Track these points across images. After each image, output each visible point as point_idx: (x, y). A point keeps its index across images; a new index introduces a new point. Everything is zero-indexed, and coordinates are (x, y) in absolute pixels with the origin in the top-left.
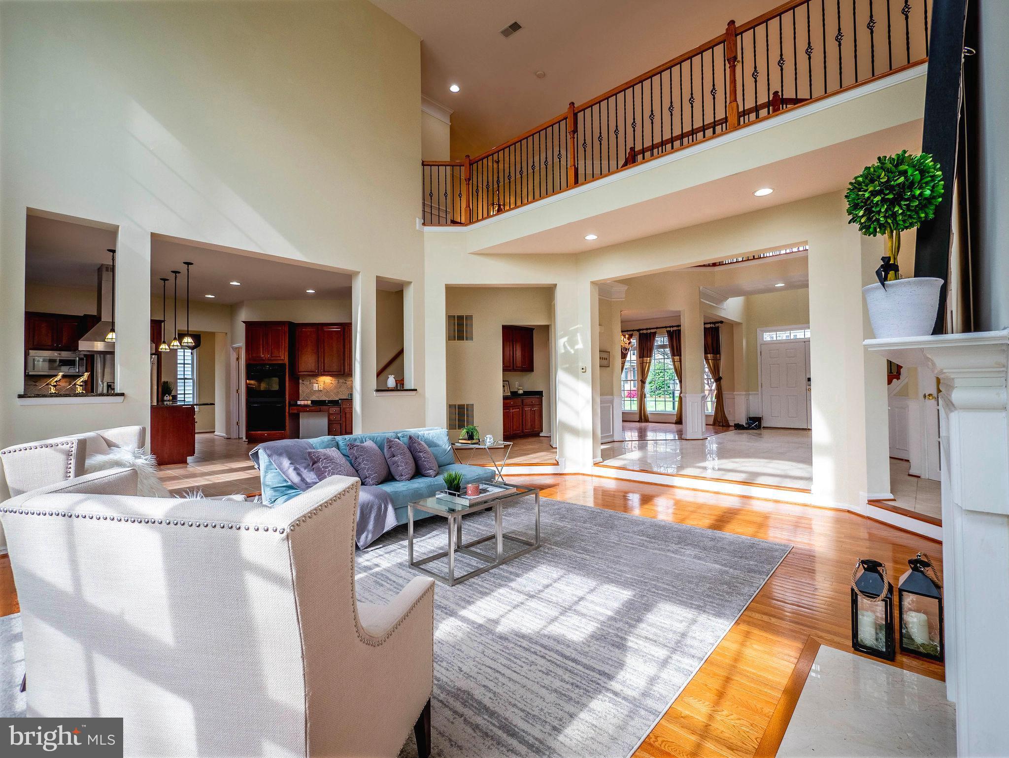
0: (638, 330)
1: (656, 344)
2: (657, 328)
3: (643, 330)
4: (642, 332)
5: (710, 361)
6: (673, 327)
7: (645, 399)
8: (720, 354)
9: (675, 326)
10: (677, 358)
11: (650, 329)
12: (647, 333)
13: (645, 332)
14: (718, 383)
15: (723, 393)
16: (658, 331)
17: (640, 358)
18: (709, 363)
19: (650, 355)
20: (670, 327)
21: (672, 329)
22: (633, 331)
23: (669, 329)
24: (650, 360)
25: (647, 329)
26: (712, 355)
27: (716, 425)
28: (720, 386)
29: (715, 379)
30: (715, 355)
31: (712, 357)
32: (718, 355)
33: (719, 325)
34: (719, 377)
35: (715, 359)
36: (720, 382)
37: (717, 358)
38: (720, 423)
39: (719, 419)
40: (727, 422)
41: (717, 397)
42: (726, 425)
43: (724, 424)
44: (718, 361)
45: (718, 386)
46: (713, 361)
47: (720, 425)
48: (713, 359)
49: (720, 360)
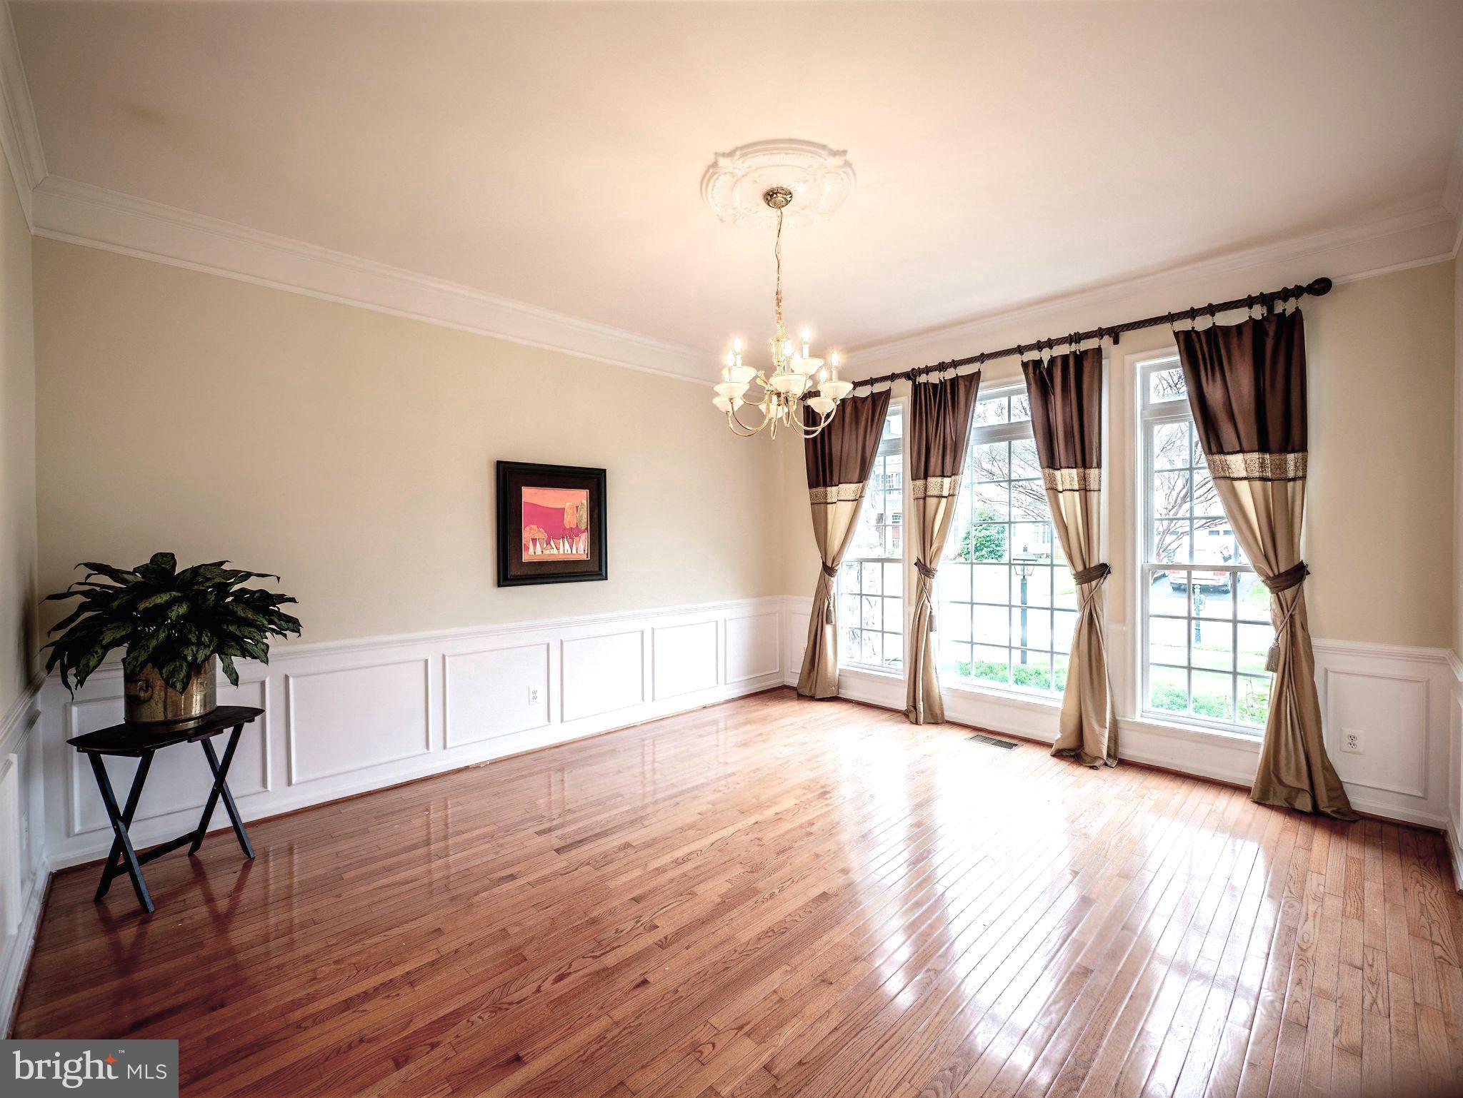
0: (911, 375)
1: (974, 425)
2: (982, 358)
3: (928, 370)
4: (922, 379)
5: (1243, 488)
6: (1050, 344)
7: (932, 635)
8: (1303, 448)
9: (1061, 341)
10: (1068, 477)
11: (955, 364)
12: (943, 383)
13: (934, 378)
14: (1289, 593)
15: (1315, 641)
16: (987, 368)
17: (915, 477)
18: (1235, 494)
19: (951, 468)
20: (1039, 346)
21: (1046, 355)
22: (893, 377)
23: (1033, 355)
24: (953, 486)
25: (942, 367)
26: (1256, 455)
27: (1270, 802)
28: (1297, 611)
29: (1271, 575)
30: (1276, 457)
31: (1256, 465)
32: (1291, 457)
33: (1297, 308)
34: (1296, 563)
35: (1274, 476)
36: (1297, 586)
37: (1286, 471)
38: (1296, 797)
39: (1288, 769)
40: (1334, 794)
41: (1277, 665)
42: (1332, 811)
43: (1324, 805)
44: (1290, 484)
45: (1288, 611)
46: (1258, 484)
47: (1298, 805)
48: (1257, 475)
49: (1304, 478)
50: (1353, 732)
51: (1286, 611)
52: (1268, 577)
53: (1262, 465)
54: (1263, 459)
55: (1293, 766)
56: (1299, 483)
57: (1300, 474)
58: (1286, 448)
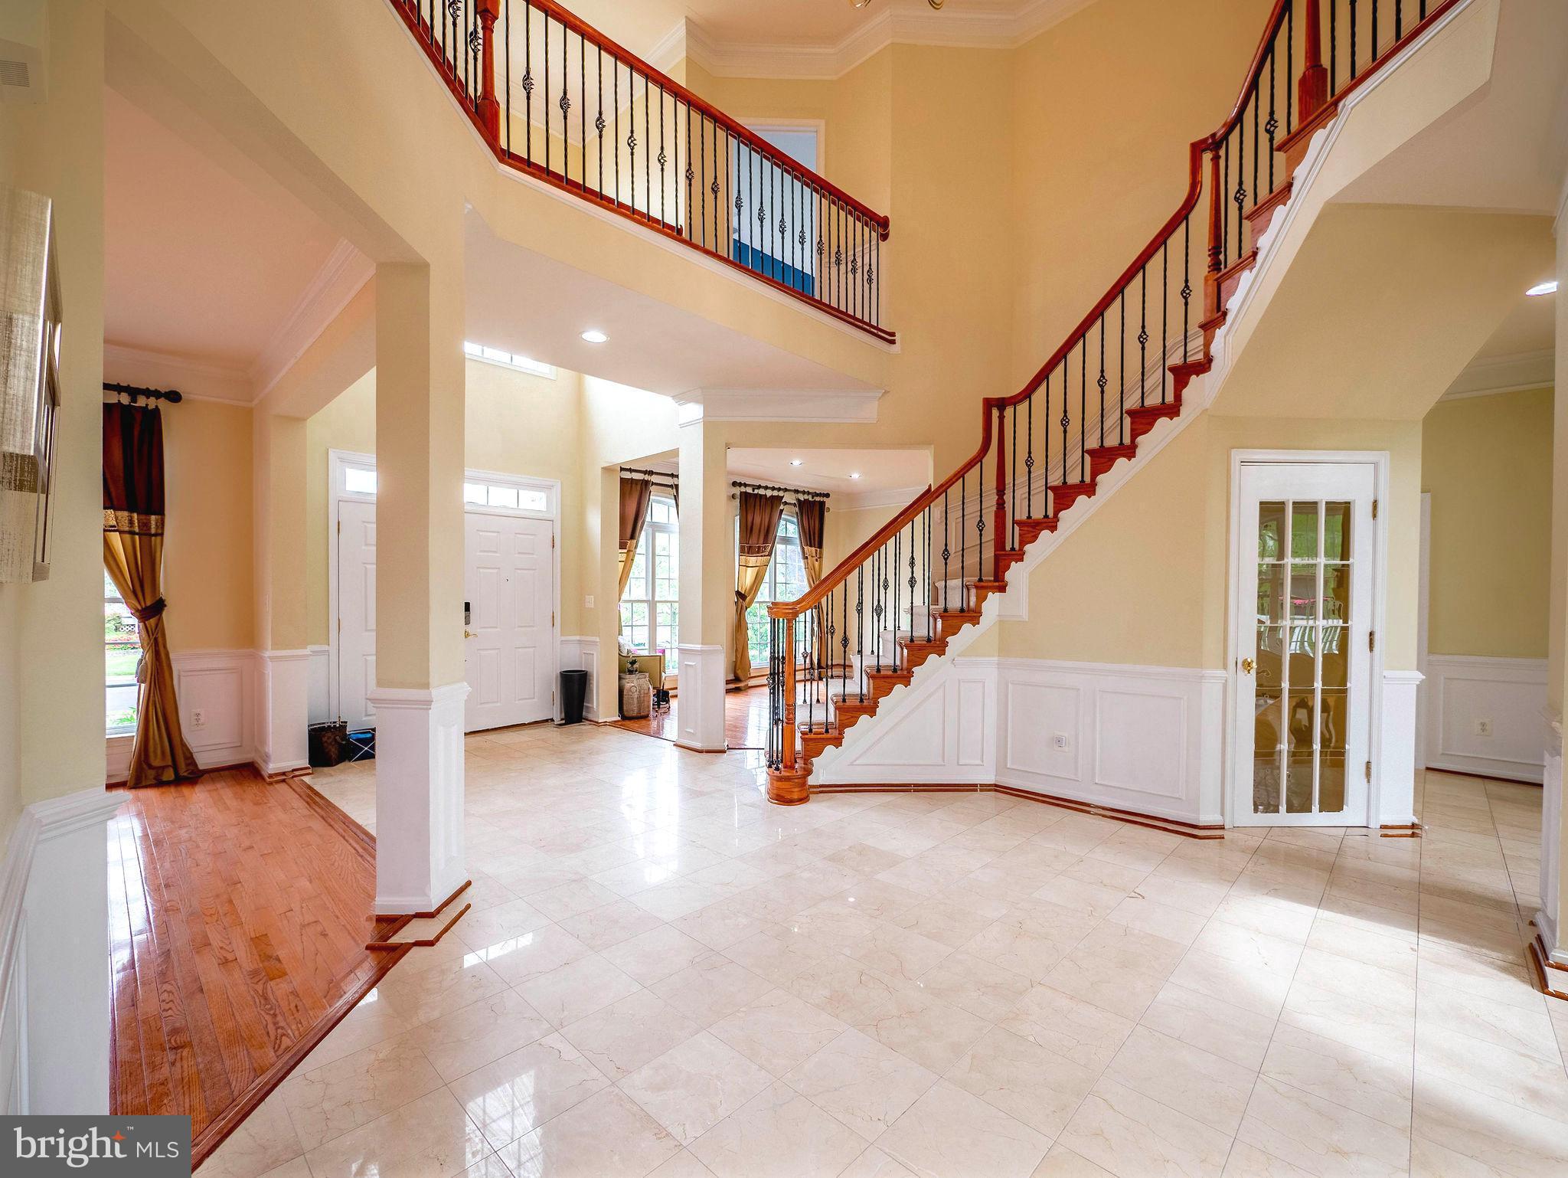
8: (161, 511)
14: (153, 621)
26: (126, 514)
27: (144, 784)
28: (159, 635)
29: (140, 608)
30: (143, 517)
31: (126, 521)
32: (153, 517)
33: (157, 406)
34: (158, 598)
35: (142, 532)
36: (157, 617)
37: (150, 529)
38: (162, 773)
39: (156, 756)
40: (190, 761)
41: (146, 677)
42: (189, 774)
43: (183, 773)
44: (153, 538)
45: (153, 635)
46: (127, 537)
47: (165, 778)
48: (127, 529)
49: (162, 535)
50: (198, 711)
51: (151, 635)
52: (137, 610)
53: (131, 522)
54: (131, 517)
55: (159, 752)
56: (159, 538)
57: (160, 532)
58: (149, 512)
